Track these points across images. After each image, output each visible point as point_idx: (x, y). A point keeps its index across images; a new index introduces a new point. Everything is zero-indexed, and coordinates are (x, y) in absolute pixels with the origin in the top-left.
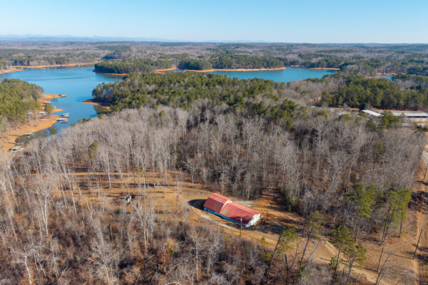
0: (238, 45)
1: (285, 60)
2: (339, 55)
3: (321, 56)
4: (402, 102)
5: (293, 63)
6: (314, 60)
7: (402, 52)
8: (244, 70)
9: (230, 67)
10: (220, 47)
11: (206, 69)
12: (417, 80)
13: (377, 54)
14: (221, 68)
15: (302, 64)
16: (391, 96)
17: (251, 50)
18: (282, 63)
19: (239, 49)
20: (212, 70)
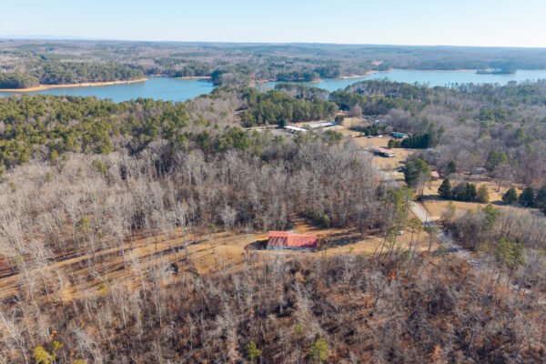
0: (51, 46)
1: (140, 67)
2: (202, 59)
3: (183, 61)
5: (150, 72)
6: (178, 68)
7: (260, 56)
8: (93, 84)
9: (68, 81)
10: (19, 47)
11: (32, 86)
12: (301, 88)
13: (237, 58)
14: (55, 83)
15: (164, 73)
16: (299, 109)
17: (78, 53)
18: (142, 72)
19: (56, 52)
20: (42, 87)
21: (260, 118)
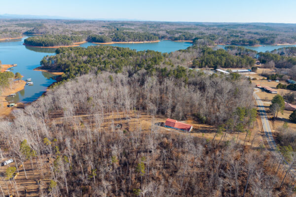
0: (123, 24)
1: (158, 35)
2: (191, 32)
3: (180, 32)
4: (235, 64)
5: (163, 37)
6: (177, 36)
7: (226, 30)
8: (134, 43)
9: (124, 41)
10: (110, 24)
11: (108, 42)
12: (239, 49)
13: (212, 31)
14: (118, 41)
15: (170, 38)
16: (229, 61)
17: (133, 28)
18: (157, 37)
19: (124, 27)
20: (112, 43)
21: (204, 64)
